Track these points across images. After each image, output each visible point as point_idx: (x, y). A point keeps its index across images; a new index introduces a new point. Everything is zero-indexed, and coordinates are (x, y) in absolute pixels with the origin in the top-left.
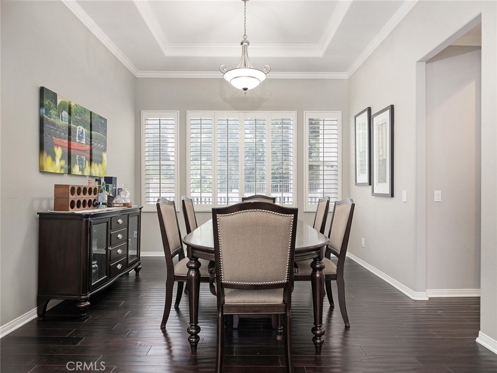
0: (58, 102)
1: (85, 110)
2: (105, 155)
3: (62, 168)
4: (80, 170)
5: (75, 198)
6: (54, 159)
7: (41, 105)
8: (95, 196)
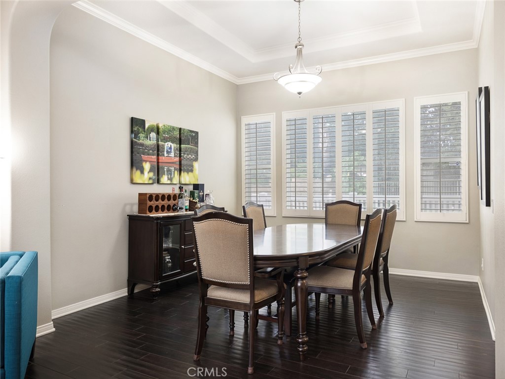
0: (147, 126)
1: (173, 128)
2: (196, 165)
3: (150, 179)
4: (168, 179)
5: (153, 203)
6: (142, 172)
7: (132, 132)
8: (174, 202)
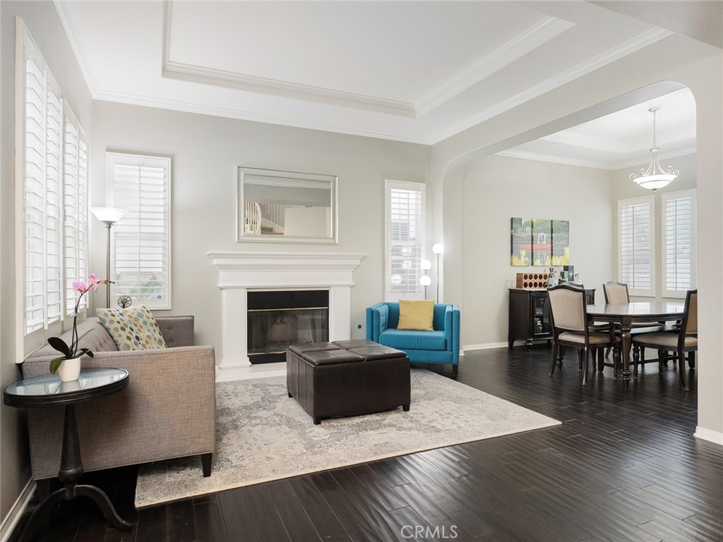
0: (523, 223)
1: (546, 221)
2: (567, 250)
3: (525, 262)
4: (541, 262)
5: (528, 281)
6: (520, 257)
7: (512, 228)
8: (545, 281)
